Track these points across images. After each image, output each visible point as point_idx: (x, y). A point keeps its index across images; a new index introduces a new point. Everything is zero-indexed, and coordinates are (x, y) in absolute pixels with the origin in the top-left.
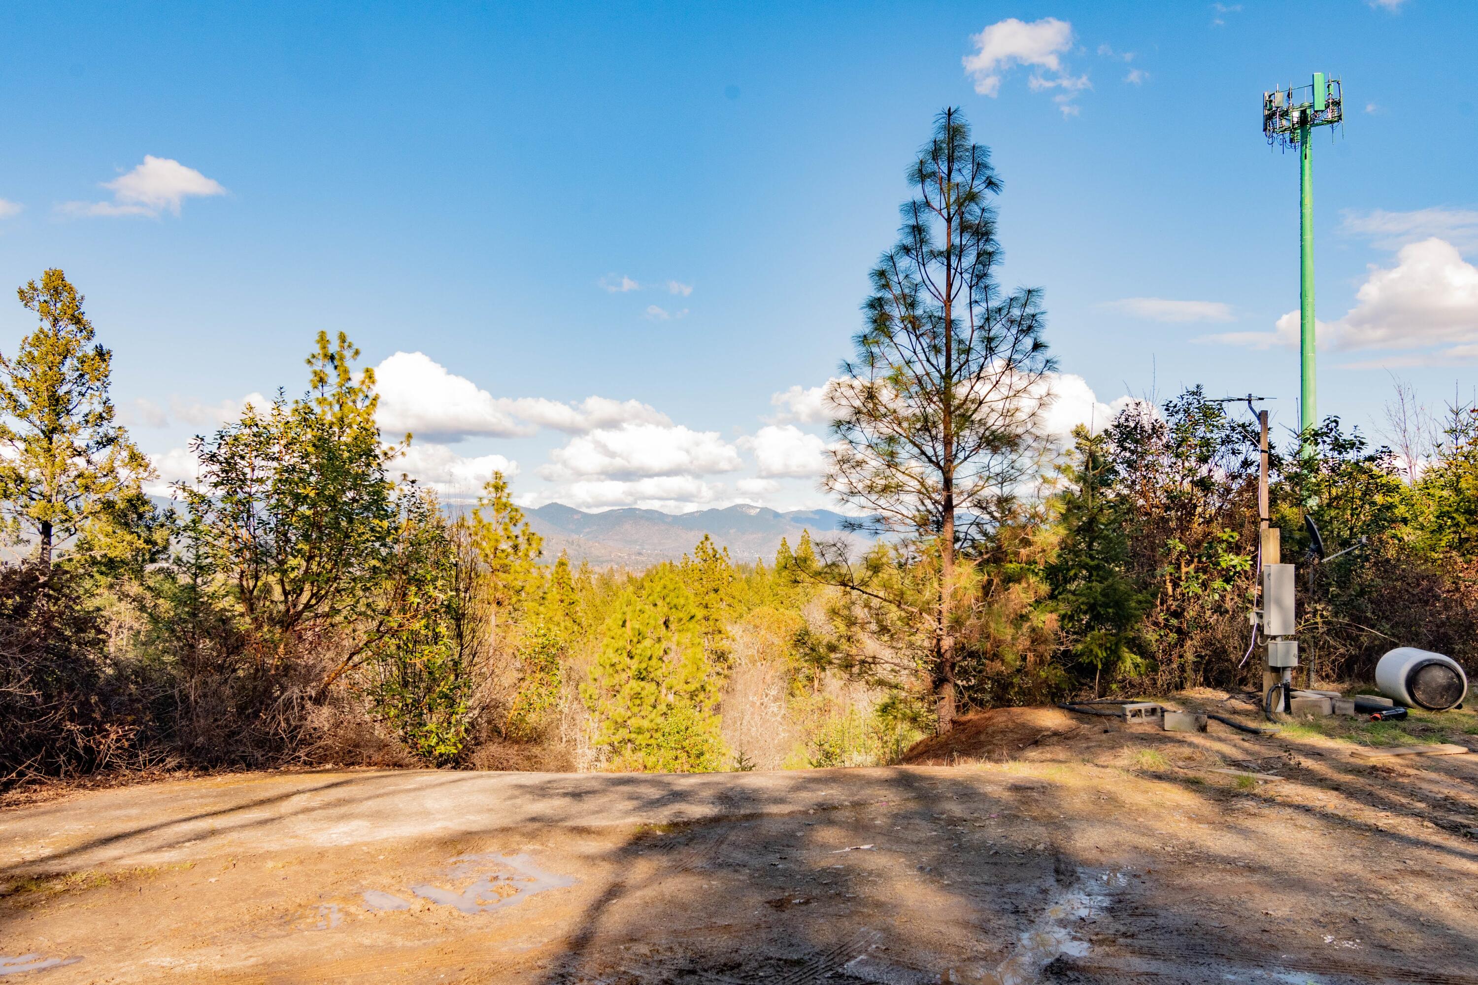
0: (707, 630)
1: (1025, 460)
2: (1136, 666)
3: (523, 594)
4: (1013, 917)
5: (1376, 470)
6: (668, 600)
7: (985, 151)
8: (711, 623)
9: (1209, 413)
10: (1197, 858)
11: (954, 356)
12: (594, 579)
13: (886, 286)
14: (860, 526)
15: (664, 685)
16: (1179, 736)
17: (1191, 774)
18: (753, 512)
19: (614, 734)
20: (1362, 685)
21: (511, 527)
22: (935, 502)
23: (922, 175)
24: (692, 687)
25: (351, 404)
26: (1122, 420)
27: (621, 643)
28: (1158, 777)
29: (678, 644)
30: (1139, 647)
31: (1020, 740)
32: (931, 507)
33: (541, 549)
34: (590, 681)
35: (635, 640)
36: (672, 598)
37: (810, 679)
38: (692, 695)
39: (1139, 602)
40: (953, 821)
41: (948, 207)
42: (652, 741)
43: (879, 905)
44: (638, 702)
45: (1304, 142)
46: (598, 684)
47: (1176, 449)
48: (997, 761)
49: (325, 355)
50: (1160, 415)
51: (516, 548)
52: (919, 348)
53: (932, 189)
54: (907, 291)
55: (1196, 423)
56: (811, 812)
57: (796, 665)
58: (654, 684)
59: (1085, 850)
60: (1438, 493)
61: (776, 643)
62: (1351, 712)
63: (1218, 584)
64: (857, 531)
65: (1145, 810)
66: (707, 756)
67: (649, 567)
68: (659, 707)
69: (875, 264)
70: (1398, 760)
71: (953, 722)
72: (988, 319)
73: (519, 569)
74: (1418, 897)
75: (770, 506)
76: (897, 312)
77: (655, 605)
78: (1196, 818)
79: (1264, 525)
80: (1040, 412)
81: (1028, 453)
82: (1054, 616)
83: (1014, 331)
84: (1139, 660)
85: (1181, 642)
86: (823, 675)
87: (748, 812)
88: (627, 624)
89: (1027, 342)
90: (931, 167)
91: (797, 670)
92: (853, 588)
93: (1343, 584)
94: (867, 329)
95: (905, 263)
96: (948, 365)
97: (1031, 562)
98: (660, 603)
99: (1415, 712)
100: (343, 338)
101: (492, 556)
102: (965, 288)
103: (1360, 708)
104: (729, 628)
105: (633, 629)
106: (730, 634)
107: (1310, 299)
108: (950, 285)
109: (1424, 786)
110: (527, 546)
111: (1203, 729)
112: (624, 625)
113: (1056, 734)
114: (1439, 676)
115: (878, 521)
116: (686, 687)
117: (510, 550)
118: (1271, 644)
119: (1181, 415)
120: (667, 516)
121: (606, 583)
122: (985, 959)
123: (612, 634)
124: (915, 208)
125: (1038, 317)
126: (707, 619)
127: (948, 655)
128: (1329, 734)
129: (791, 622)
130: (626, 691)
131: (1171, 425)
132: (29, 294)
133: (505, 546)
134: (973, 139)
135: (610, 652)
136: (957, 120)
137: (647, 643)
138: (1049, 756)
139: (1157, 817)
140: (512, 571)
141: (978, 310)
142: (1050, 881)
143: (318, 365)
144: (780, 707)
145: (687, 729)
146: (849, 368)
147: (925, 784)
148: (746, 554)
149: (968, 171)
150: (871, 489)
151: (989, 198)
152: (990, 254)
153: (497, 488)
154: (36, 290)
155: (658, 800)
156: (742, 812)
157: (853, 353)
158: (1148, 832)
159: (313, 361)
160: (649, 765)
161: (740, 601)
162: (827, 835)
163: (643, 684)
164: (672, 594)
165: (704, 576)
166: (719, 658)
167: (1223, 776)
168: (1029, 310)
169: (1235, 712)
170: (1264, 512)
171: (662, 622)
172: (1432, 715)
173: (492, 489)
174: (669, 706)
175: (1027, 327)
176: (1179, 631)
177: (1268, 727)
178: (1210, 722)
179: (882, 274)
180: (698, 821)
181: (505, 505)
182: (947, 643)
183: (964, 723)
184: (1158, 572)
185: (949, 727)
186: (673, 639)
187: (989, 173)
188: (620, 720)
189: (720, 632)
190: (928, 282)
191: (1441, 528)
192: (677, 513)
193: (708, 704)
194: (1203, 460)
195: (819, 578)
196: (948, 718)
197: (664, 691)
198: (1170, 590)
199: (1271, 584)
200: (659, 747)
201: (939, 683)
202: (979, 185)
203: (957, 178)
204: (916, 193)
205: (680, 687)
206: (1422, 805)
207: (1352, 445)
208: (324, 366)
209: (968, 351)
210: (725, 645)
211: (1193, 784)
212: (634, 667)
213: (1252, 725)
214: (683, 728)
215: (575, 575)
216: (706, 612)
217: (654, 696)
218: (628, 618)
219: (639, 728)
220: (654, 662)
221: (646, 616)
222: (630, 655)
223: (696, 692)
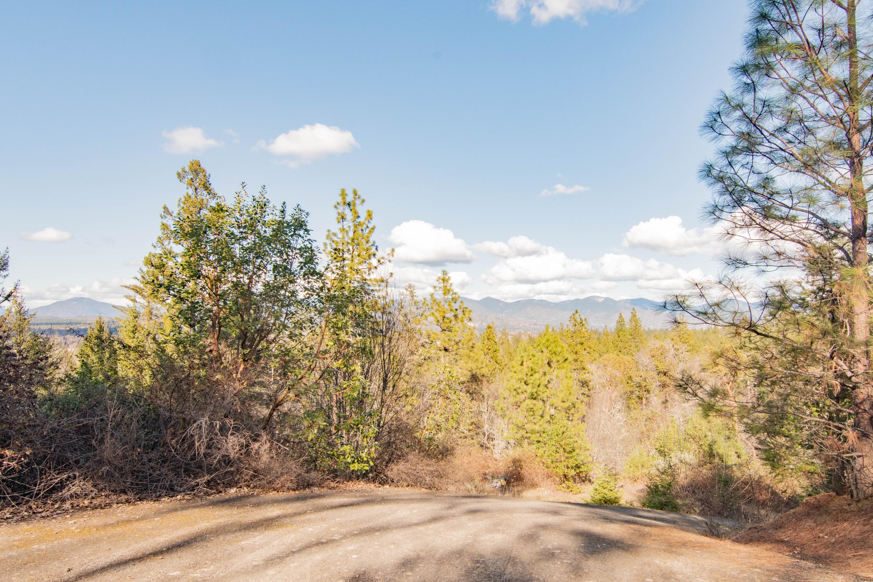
0: (576, 368)
3: (460, 344)
6: (550, 348)
8: (579, 363)
12: (510, 337)
15: (548, 403)
18: (600, 300)
19: (517, 433)
21: (453, 304)
24: (566, 405)
25: (360, 232)
27: (520, 376)
29: (557, 377)
33: (471, 317)
34: (502, 399)
35: (529, 374)
36: (552, 347)
37: (640, 398)
38: (567, 410)
42: (540, 439)
44: (531, 413)
46: (506, 401)
49: (344, 203)
51: (456, 316)
57: (631, 389)
58: (541, 402)
61: (618, 375)
66: (577, 451)
68: (545, 417)
73: (458, 330)
75: (611, 297)
77: (542, 352)
86: (648, 396)
88: (524, 363)
91: (632, 392)
98: (544, 350)
100: (355, 193)
101: (441, 321)
104: (589, 367)
105: (528, 367)
106: (590, 371)
110: (462, 315)
112: (522, 365)
116: (562, 404)
117: (453, 318)
120: (551, 303)
121: (517, 340)
123: (515, 370)
126: (576, 360)
129: (627, 363)
130: (524, 405)
132: (183, 174)
133: (450, 315)
135: (513, 381)
137: (537, 376)
140: (453, 330)
143: (341, 209)
144: (622, 416)
145: (563, 433)
148: (596, 324)
153: (444, 280)
154: (185, 172)
159: (338, 206)
160: (539, 455)
161: (594, 350)
163: (534, 402)
164: (553, 345)
165: (574, 334)
166: (583, 384)
171: (546, 362)
173: (441, 281)
174: (551, 416)
181: (449, 290)
186: (554, 373)
188: (520, 425)
189: (584, 369)
192: (557, 301)
193: (577, 416)
197: (548, 407)
200: (545, 443)
205: (559, 404)
208: (344, 209)
210: (585, 376)
212: (529, 391)
214: (561, 432)
215: (498, 336)
216: (575, 356)
217: (541, 410)
218: (525, 360)
219: (533, 430)
220: (541, 388)
221: (536, 358)
222: (526, 383)
223: (569, 409)
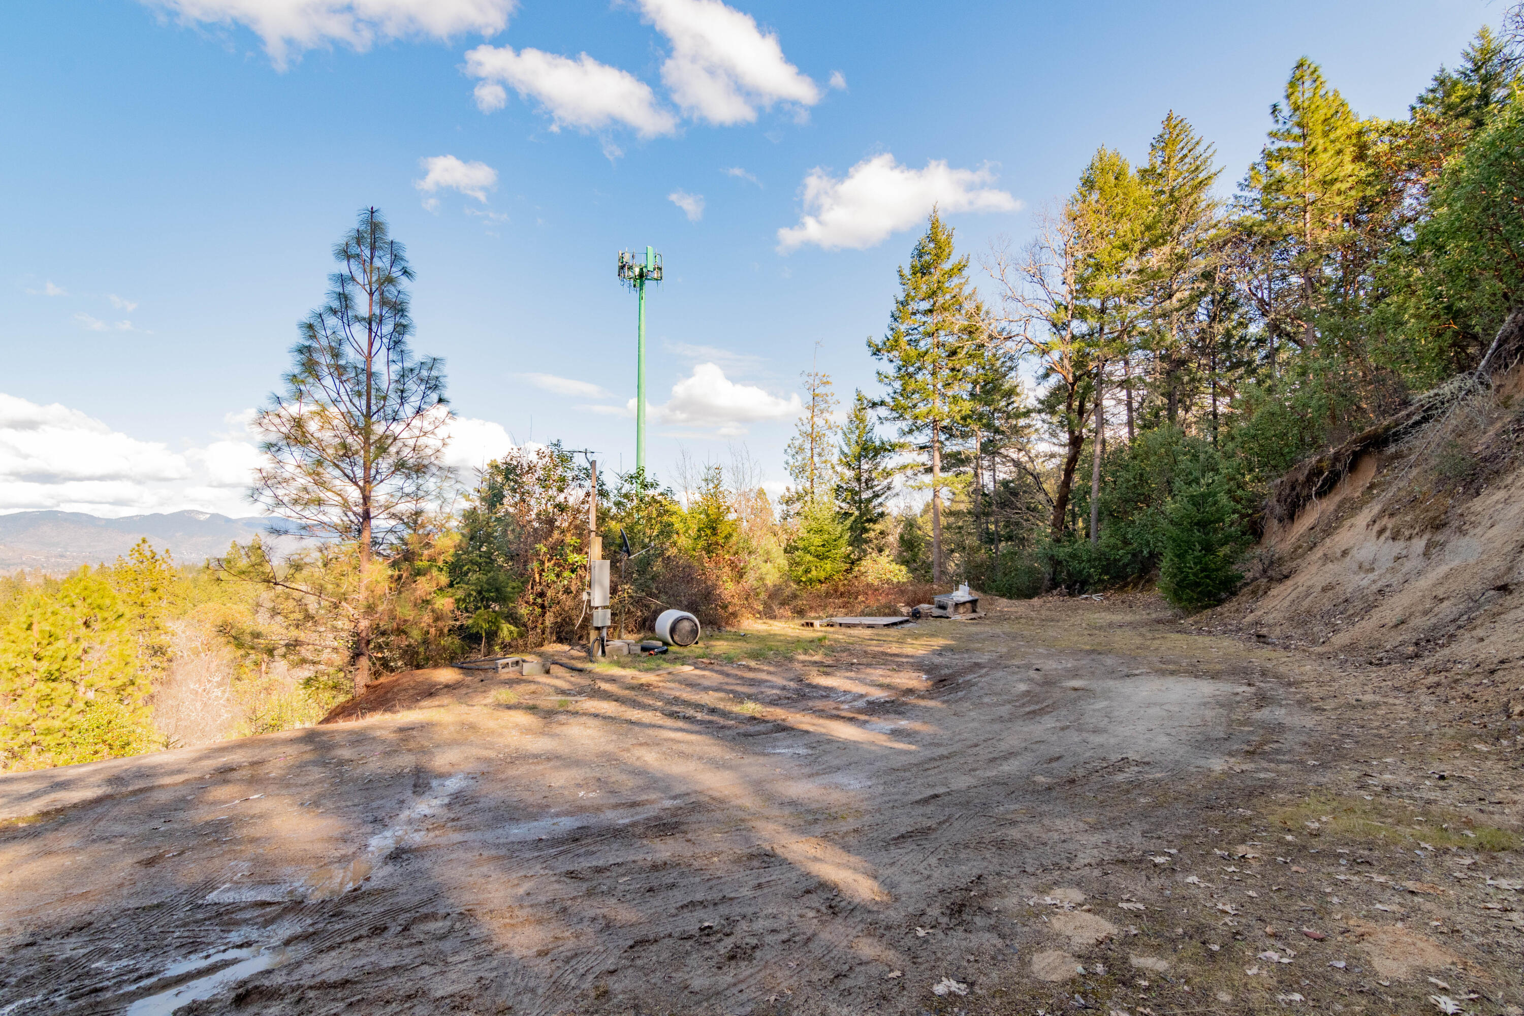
0: (140, 628)
1: (430, 483)
2: (511, 632)
4: (371, 825)
5: (664, 502)
6: (89, 601)
7: (401, 247)
8: (148, 620)
9: (564, 459)
10: (517, 758)
11: (373, 401)
13: (313, 337)
14: (286, 532)
15: (82, 684)
16: (530, 678)
17: (531, 702)
18: (202, 518)
19: (13, 739)
20: (650, 634)
22: (355, 514)
23: (346, 254)
24: (118, 683)
26: (508, 459)
27: (25, 647)
28: (509, 707)
29: (102, 643)
30: (513, 618)
31: (418, 694)
32: (353, 518)
35: (45, 642)
36: (95, 599)
37: (260, 664)
38: (120, 690)
39: (514, 588)
40: (341, 763)
41: (370, 284)
42: (65, 740)
43: (253, 840)
44: (47, 703)
45: (641, 289)
47: (543, 482)
48: (394, 712)
50: (533, 458)
52: (342, 391)
53: (356, 269)
54: (333, 344)
55: (556, 466)
56: (207, 776)
57: (243, 652)
58: (69, 684)
59: (440, 766)
60: (698, 516)
62: (639, 651)
63: (567, 574)
64: (283, 537)
65: (493, 732)
67: (75, 569)
68: (74, 706)
69: (306, 318)
70: (657, 678)
71: (367, 686)
72: (403, 376)
74: (638, 758)
75: (221, 512)
76: (324, 360)
77: (74, 606)
78: (527, 731)
79: (593, 534)
80: (443, 450)
81: (433, 480)
82: (451, 600)
83: (423, 387)
84: (512, 628)
85: (543, 614)
87: (137, 787)
88: (34, 627)
89: (434, 397)
90: (354, 250)
91: (244, 657)
92: (276, 584)
93: (642, 572)
94: (297, 370)
95: (332, 321)
96: (369, 407)
97: (432, 559)
98: (78, 603)
99: (674, 648)
102: (384, 350)
103: (644, 649)
104: (169, 624)
105: (42, 632)
106: (171, 630)
107: (643, 390)
108: (371, 345)
109: (666, 692)
111: (548, 672)
112: (29, 627)
113: (447, 686)
114: (686, 625)
115: (304, 528)
116: (110, 682)
118: (594, 611)
119: (547, 459)
120: (99, 519)
121: (13, 586)
122: (339, 861)
123: (13, 638)
124: (342, 280)
125: (441, 379)
126: (141, 617)
127: (364, 634)
128: (623, 666)
130: (32, 693)
131: (540, 464)
134: (390, 237)
135: (8, 657)
136: (379, 218)
137: (61, 644)
138: (437, 703)
139: (501, 735)
141: (395, 368)
142: (409, 793)
144: (224, 692)
145: (110, 722)
146: (278, 400)
147: (324, 738)
148: (191, 556)
149: (387, 260)
150: (296, 502)
151: (404, 283)
152: (404, 326)
155: (30, 794)
156: (130, 788)
157: (283, 389)
158: (490, 746)
161: (184, 599)
162: (221, 792)
163: (53, 685)
164: (95, 596)
165: (139, 577)
166: (156, 653)
167: (551, 701)
168: (434, 373)
169: (573, 658)
170: (592, 526)
171: (82, 621)
172: (681, 649)
174: (88, 704)
175: (433, 385)
176: (543, 607)
177: (589, 666)
178: (553, 666)
179: (310, 327)
180: (75, 806)
182: (364, 624)
183: (376, 686)
184: (529, 567)
185: (363, 690)
186: (95, 639)
187: (404, 264)
188: (20, 724)
189: (158, 628)
190: (351, 339)
191: (699, 537)
192: (113, 516)
193: (139, 696)
194: (561, 490)
195: (243, 576)
196: (363, 684)
197: (82, 690)
198: (537, 579)
199: (596, 572)
200: (74, 745)
201: (356, 656)
202: (396, 272)
203: (377, 263)
204: (343, 267)
205: (103, 683)
206: (660, 704)
207: (652, 485)
209: (385, 398)
210: (164, 640)
211: (532, 709)
212: (42, 670)
213: (580, 665)
214: (105, 722)
216: (140, 610)
217: (69, 696)
218: (35, 620)
219: (48, 729)
220: (69, 662)
221: (60, 617)
222: (38, 658)
223: (123, 687)
